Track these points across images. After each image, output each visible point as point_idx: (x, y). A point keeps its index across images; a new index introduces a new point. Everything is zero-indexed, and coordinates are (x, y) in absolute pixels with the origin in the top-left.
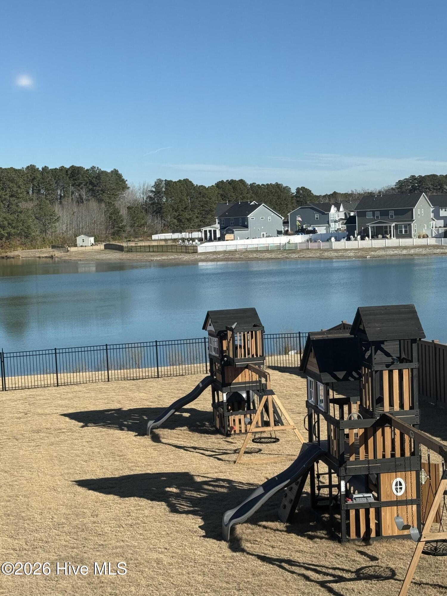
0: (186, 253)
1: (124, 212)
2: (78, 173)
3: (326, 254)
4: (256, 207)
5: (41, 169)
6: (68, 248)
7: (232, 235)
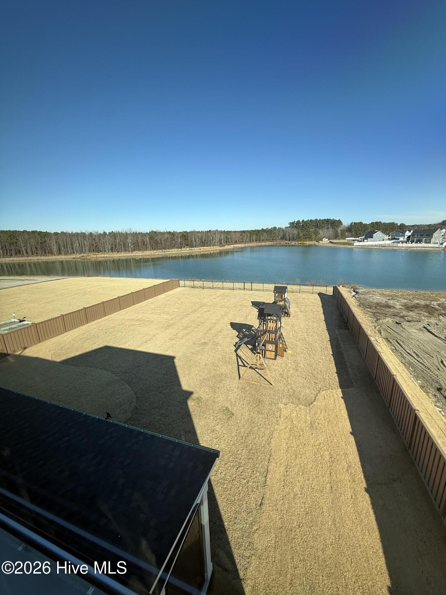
0: (350, 245)
1: (339, 232)
2: (329, 220)
3: (395, 248)
4: (377, 232)
5: (319, 220)
6: (320, 242)
7: (367, 240)
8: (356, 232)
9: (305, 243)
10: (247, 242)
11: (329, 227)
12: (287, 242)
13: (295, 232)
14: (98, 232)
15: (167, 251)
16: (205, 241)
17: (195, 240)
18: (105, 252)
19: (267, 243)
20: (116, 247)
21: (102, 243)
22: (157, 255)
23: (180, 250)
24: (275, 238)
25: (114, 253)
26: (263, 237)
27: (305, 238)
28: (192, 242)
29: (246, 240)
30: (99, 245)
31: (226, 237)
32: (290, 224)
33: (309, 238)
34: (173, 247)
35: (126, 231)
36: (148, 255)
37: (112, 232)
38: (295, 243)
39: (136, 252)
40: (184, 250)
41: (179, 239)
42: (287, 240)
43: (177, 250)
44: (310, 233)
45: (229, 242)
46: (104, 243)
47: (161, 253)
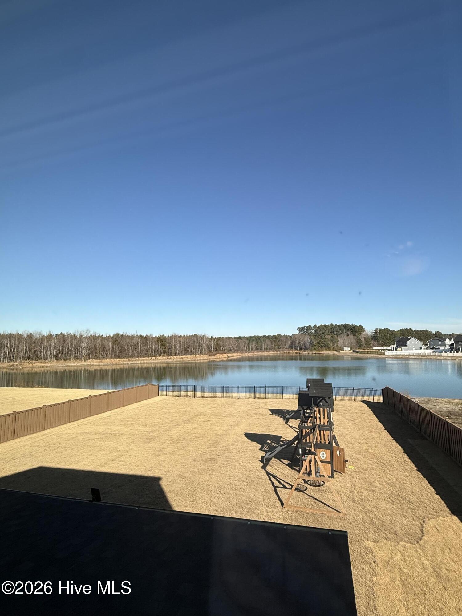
0: (381, 355)
6: (340, 351)
7: (400, 349)
8: (383, 340)
9: (321, 352)
10: (245, 350)
11: (349, 334)
12: (298, 352)
13: (307, 338)
14: (42, 333)
15: (135, 360)
16: (189, 347)
17: (176, 348)
18: (46, 359)
19: (271, 352)
20: (63, 353)
21: (44, 348)
22: (121, 364)
23: (154, 359)
24: (281, 346)
25: (59, 361)
26: (266, 345)
27: (321, 347)
28: (170, 348)
29: (243, 348)
30: (39, 350)
31: (218, 344)
32: (299, 330)
33: (325, 346)
34: (145, 355)
35: (81, 332)
36: (108, 365)
37: (61, 333)
38: (309, 353)
39: (90, 360)
40: (160, 359)
41: (154, 344)
42: (297, 350)
43: (150, 358)
44: (326, 340)
45: (220, 350)
46: (47, 347)
47: (127, 363)
